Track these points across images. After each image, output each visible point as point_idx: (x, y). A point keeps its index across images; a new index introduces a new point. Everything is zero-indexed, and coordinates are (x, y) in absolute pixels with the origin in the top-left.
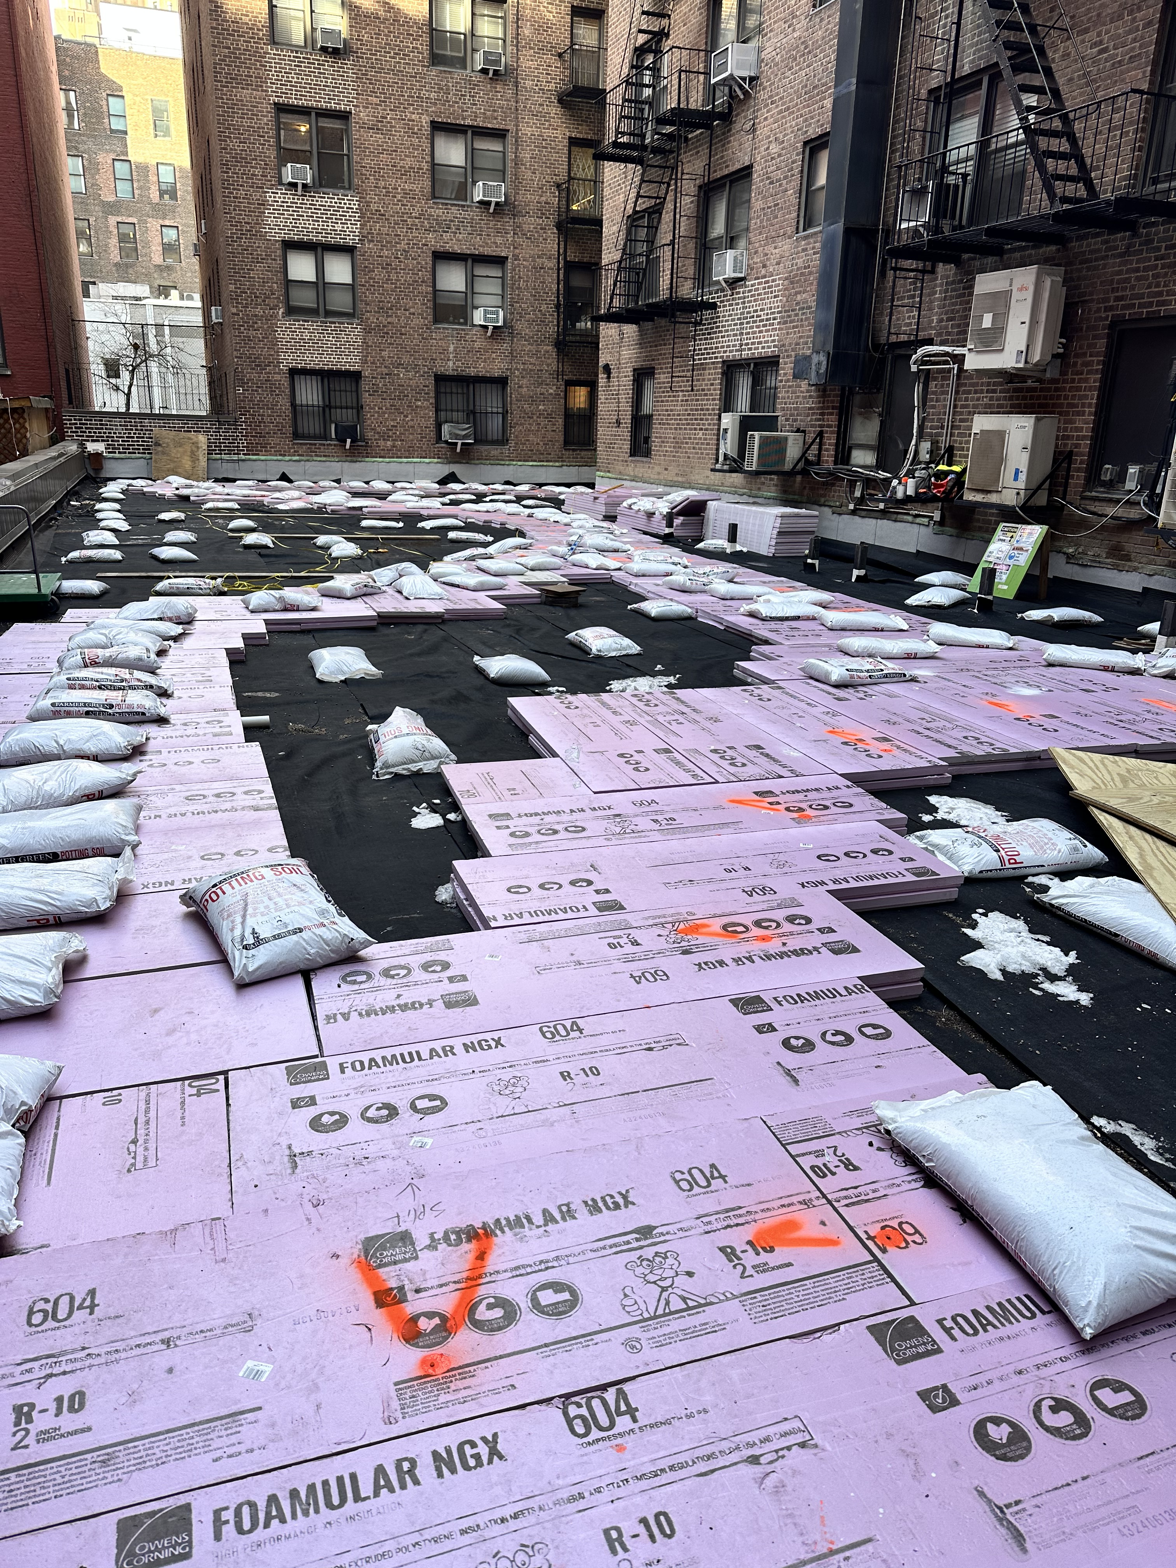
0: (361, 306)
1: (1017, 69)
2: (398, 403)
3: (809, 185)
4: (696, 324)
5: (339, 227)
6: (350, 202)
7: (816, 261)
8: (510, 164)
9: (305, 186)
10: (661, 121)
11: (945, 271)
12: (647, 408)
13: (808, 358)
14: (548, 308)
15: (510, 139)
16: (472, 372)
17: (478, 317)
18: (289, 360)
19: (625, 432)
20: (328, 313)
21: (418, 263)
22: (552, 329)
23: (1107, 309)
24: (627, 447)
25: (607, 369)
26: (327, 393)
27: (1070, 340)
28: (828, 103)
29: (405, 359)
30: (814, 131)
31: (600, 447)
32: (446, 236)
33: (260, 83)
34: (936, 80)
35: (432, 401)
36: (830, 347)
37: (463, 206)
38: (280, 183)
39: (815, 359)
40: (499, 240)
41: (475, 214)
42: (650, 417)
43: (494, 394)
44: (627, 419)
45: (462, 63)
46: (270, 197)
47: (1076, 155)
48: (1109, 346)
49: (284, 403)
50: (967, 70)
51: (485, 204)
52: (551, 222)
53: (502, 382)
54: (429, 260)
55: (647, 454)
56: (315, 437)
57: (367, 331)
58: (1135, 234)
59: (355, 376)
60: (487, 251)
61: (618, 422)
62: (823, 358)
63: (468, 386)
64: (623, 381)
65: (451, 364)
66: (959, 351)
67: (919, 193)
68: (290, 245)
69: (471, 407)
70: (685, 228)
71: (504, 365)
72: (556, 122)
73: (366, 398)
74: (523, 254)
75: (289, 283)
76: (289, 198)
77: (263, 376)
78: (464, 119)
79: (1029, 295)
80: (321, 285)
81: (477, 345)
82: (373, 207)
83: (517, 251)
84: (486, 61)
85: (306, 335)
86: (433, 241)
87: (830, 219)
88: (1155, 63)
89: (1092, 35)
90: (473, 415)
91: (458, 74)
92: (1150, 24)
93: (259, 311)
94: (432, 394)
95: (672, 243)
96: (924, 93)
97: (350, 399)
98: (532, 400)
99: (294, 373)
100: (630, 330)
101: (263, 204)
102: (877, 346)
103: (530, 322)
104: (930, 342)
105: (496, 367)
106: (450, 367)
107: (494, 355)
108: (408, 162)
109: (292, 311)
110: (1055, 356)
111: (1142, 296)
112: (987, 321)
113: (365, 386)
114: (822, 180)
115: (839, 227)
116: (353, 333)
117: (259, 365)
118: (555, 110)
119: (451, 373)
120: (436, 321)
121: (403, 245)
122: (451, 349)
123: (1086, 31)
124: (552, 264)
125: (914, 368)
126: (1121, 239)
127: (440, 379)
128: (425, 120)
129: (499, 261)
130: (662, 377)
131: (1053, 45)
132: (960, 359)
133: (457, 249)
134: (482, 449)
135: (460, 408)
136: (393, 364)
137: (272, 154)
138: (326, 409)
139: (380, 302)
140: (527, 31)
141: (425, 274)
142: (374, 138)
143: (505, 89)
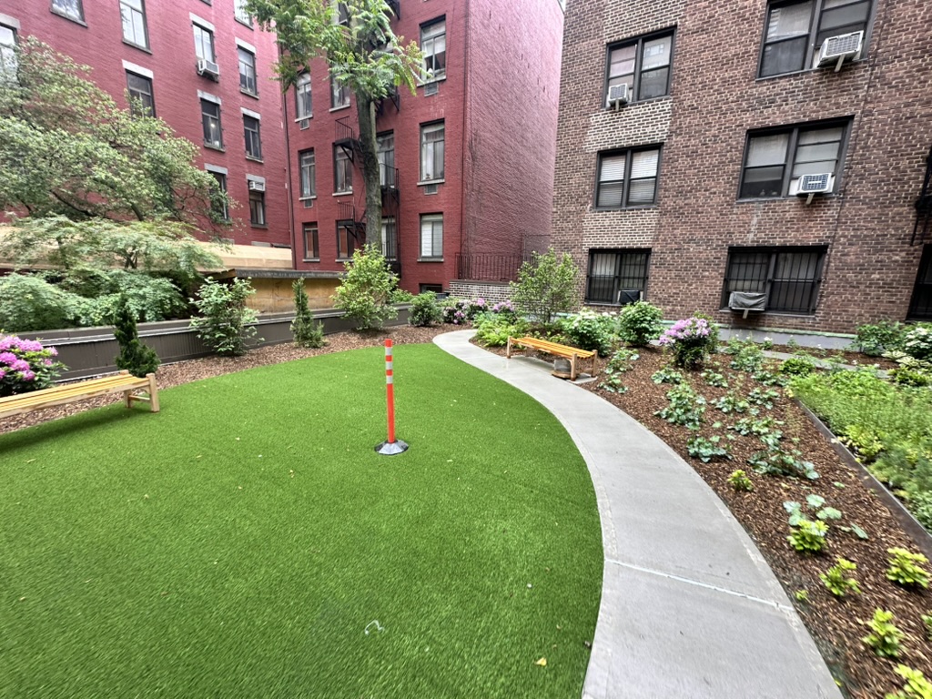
0: (662, 193)
2: (683, 274)
5: (649, 129)
6: (665, 106)
9: (624, 103)
14: (911, 163)
16: (778, 242)
17: (796, 188)
18: (590, 243)
20: (631, 204)
21: (728, 145)
22: (913, 187)
26: (620, 267)
29: (698, 235)
32: (768, 112)
33: (598, 32)
35: (722, 271)
37: (797, 75)
38: (603, 106)
40: (845, 100)
41: (812, 78)
43: (805, 262)
46: (593, 120)
49: (583, 274)
51: (828, 65)
53: (819, 251)
54: (742, 140)
56: (603, 301)
57: (663, 213)
59: (647, 252)
60: (823, 116)
63: (769, 258)
65: (751, 236)
68: (605, 155)
69: (770, 276)
71: (825, 233)
73: (653, 270)
74: (879, 107)
75: (600, 184)
76: (608, 116)
80: (627, 183)
81: (790, 214)
82: (686, 103)
83: (866, 108)
85: (607, 223)
86: (751, 120)
90: (771, 284)
93: (572, 208)
94: (723, 265)
97: (638, 272)
98: (863, 268)
99: (593, 251)
101: (587, 126)
103: (876, 183)
105: (812, 235)
106: (750, 239)
107: (811, 224)
108: (732, 51)
109: (598, 206)
113: (653, 260)
116: (650, 217)
117: (567, 248)
119: (750, 244)
120: (742, 195)
121: (714, 131)
122: (755, 221)
127: (736, 251)
128: (761, 1)
129: (839, 124)
133: (780, 122)
134: (776, 317)
135: (756, 277)
136: (684, 240)
137: (599, 85)
138: (618, 278)
139: (679, 187)
141: (735, 154)
142: (695, 42)
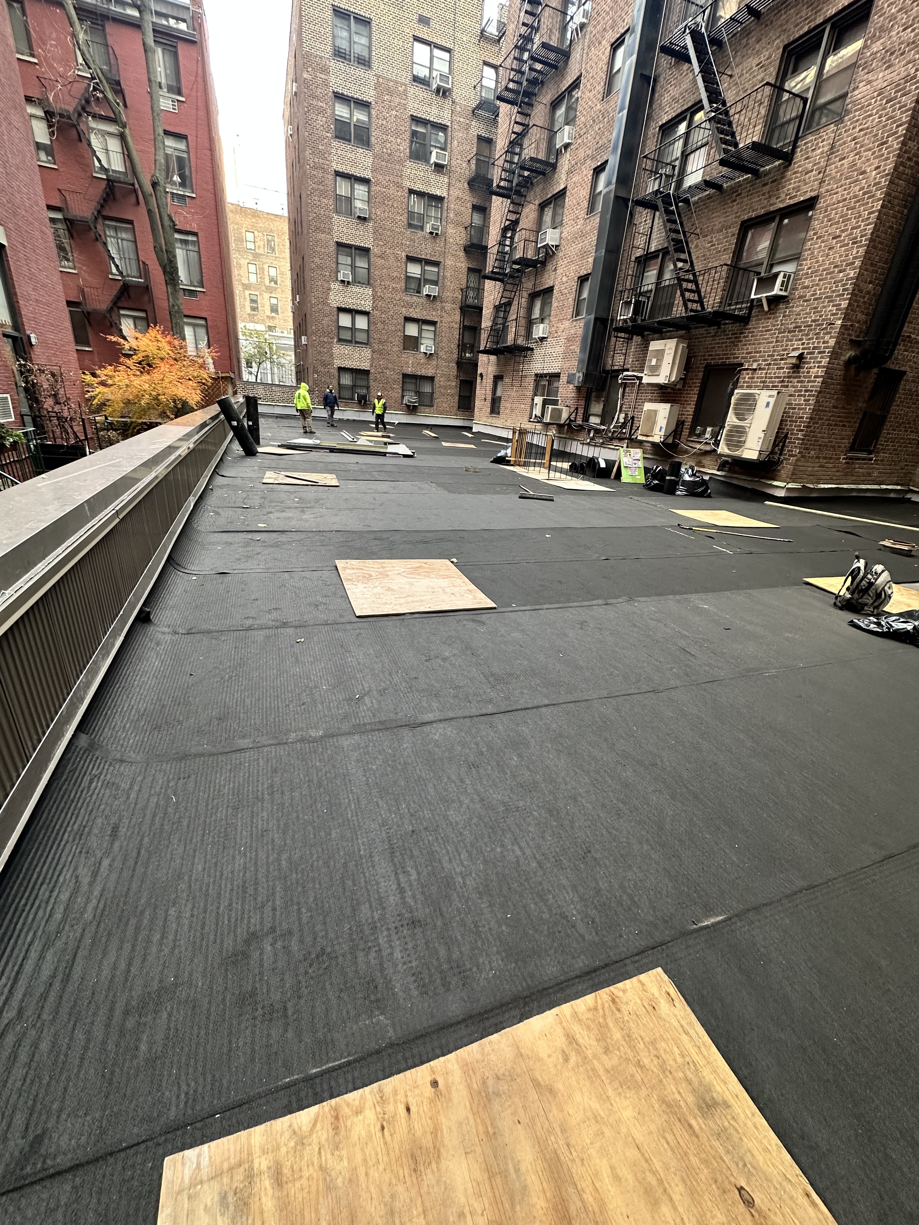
0: (372, 340)
1: (676, 251)
3: (579, 297)
4: (525, 357)
5: (363, 302)
6: (369, 291)
7: (580, 332)
8: (441, 278)
9: (348, 282)
10: (515, 263)
11: (637, 339)
12: (499, 393)
13: (574, 375)
14: (454, 346)
15: (442, 266)
16: (419, 373)
17: (423, 349)
18: (338, 363)
19: (488, 404)
20: (357, 342)
21: (398, 322)
22: (455, 356)
23: (705, 360)
24: (489, 410)
25: (481, 375)
26: (354, 380)
27: (688, 372)
28: (591, 260)
29: (390, 366)
30: (583, 272)
31: (476, 410)
32: (411, 310)
33: (330, 231)
34: (639, 253)
35: (401, 385)
36: (584, 370)
37: (419, 296)
38: (337, 279)
39: (578, 375)
40: (434, 313)
41: (424, 300)
42: (500, 398)
43: (428, 384)
44: (489, 398)
45: (422, 228)
46: (332, 286)
47: (698, 291)
48: (704, 376)
49: (335, 382)
50: (653, 249)
51: (428, 296)
52: (457, 306)
53: (431, 379)
54: (402, 320)
55: (499, 413)
56: (348, 399)
57: (373, 352)
58: (719, 328)
59: (366, 373)
60: (428, 318)
61: (485, 399)
62: (581, 375)
63: (417, 380)
64: (488, 381)
66: (640, 375)
67: (628, 304)
68: (341, 310)
69: (418, 390)
70: (522, 312)
71: (434, 371)
72: (462, 259)
73: (372, 383)
74: (444, 320)
75: (339, 328)
76: (341, 288)
77: (326, 370)
78: (421, 255)
79: (673, 352)
80: (353, 329)
81: (422, 361)
82: (379, 294)
83: (442, 319)
84: (433, 228)
85: (346, 352)
86: (405, 312)
87: (588, 313)
88: (734, 253)
89: (709, 238)
90: (418, 393)
91: (420, 233)
92: (734, 235)
93: (325, 339)
94: (401, 382)
95: (516, 319)
96: (633, 258)
97: (364, 383)
98: (445, 388)
99: (340, 369)
100: (493, 358)
101: (329, 289)
102: (605, 371)
103: (446, 352)
104: (628, 370)
105: (430, 373)
106: (409, 370)
107: (429, 367)
108: (395, 274)
109: (340, 340)
110: (681, 379)
111: (719, 355)
112: (654, 362)
113: (371, 377)
114: (585, 295)
115: (592, 316)
116: (367, 353)
117: (325, 364)
118: (462, 254)
119: (409, 373)
120: (404, 349)
121: (391, 313)
122: (410, 362)
123: (706, 236)
124: (457, 326)
125: (620, 381)
126: (713, 330)
127: (405, 376)
128: (404, 255)
129: (433, 323)
130: (506, 380)
131: (692, 241)
132: (640, 378)
133: (415, 316)
134: (422, 408)
135: (413, 389)
136: (384, 368)
137: (334, 266)
138: (353, 387)
139: (379, 339)
140: (452, 215)
141: (400, 327)
142: (380, 262)
143: (440, 242)
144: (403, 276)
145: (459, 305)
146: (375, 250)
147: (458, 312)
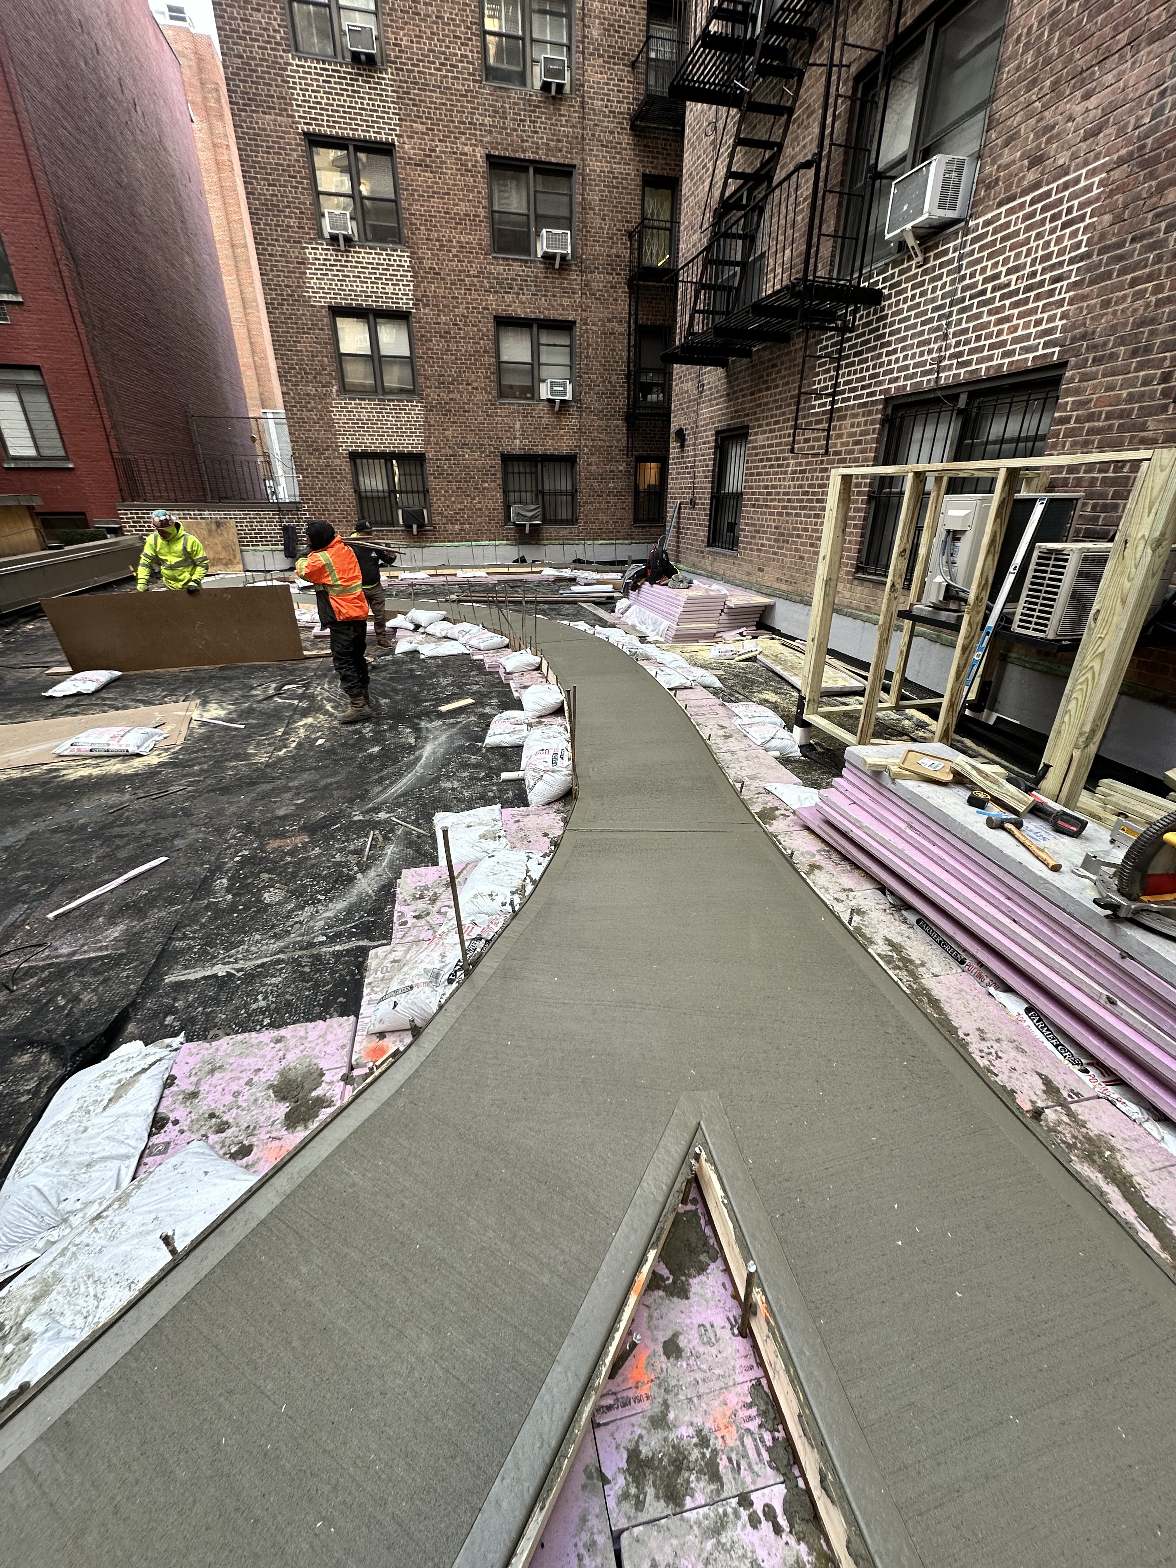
0: (421, 380)
2: (464, 485)
4: (847, 330)
5: (390, 289)
6: (401, 259)
8: (577, 209)
9: (348, 240)
12: (734, 482)
14: (618, 379)
15: (577, 178)
16: (540, 450)
17: (544, 392)
18: (348, 443)
19: (702, 515)
20: (385, 391)
21: (479, 330)
22: (622, 402)
24: (703, 534)
25: (681, 435)
26: (391, 478)
29: (470, 439)
32: (509, 298)
33: (284, 105)
35: (499, 482)
37: (526, 261)
38: (319, 235)
40: (566, 302)
41: (538, 270)
43: (563, 472)
44: (705, 498)
45: (522, 78)
46: (313, 255)
49: (347, 489)
51: (549, 258)
52: (620, 279)
53: (570, 460)
54: (491, 326)
55: (733, 544)
56: (382, 524)
57: (428, 408)
59: (419, 459)
60: (553, 314)
61: (693, 503)
63: (536, 466)
64: (702, 449)
65: (517, 442)
68: (338, 311)
69: (540, 488)
71: (573, 442)
72: (628, 154)
73: (432, 483)
74: (592, 317)
75: (341, 358)
76: (331, 255)
77: (323, 462)
78: (524, 151)
80: (378, 359)
81: (545, 421)
82: (427, 264)
83: (584, 314)
84: (548, 72)
85: (364, 415)
86: (495, 304)
90: (540, 494)
91: (516, 93)
94: (499, 475)
97: (414, 484)
98: (602, 478)
99: (355, 457)
101: (303, 262)
103: (600, 395)
105: (563, 445)
106: (517, 445)
107: (562, 432)
108: (463, 208)
109: (346, 390)
113: (430, 468)
116: (413, 411)
118: (626, 139)
119: (518, 452)
120: (500, 396)
121: (461, 310)
122: (518, 426)
124: (622, 329)
127: (508, 459)
128: (480, 153)
129: (565, 327)
130: (759, 439)
133: (521, 313)
134: (551, 530)
135: (529, 488)
136: (457, 444)
137: (308, 199)
138: (395, 494)
139: (440, 375)
140: (595, 33)
141: (487, 343)
142: (421, 178)
143: (569, 111)
144: (482, 212)
145: (625, 274)
146: (407, 148)
147: (622, 293)
